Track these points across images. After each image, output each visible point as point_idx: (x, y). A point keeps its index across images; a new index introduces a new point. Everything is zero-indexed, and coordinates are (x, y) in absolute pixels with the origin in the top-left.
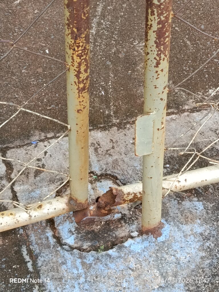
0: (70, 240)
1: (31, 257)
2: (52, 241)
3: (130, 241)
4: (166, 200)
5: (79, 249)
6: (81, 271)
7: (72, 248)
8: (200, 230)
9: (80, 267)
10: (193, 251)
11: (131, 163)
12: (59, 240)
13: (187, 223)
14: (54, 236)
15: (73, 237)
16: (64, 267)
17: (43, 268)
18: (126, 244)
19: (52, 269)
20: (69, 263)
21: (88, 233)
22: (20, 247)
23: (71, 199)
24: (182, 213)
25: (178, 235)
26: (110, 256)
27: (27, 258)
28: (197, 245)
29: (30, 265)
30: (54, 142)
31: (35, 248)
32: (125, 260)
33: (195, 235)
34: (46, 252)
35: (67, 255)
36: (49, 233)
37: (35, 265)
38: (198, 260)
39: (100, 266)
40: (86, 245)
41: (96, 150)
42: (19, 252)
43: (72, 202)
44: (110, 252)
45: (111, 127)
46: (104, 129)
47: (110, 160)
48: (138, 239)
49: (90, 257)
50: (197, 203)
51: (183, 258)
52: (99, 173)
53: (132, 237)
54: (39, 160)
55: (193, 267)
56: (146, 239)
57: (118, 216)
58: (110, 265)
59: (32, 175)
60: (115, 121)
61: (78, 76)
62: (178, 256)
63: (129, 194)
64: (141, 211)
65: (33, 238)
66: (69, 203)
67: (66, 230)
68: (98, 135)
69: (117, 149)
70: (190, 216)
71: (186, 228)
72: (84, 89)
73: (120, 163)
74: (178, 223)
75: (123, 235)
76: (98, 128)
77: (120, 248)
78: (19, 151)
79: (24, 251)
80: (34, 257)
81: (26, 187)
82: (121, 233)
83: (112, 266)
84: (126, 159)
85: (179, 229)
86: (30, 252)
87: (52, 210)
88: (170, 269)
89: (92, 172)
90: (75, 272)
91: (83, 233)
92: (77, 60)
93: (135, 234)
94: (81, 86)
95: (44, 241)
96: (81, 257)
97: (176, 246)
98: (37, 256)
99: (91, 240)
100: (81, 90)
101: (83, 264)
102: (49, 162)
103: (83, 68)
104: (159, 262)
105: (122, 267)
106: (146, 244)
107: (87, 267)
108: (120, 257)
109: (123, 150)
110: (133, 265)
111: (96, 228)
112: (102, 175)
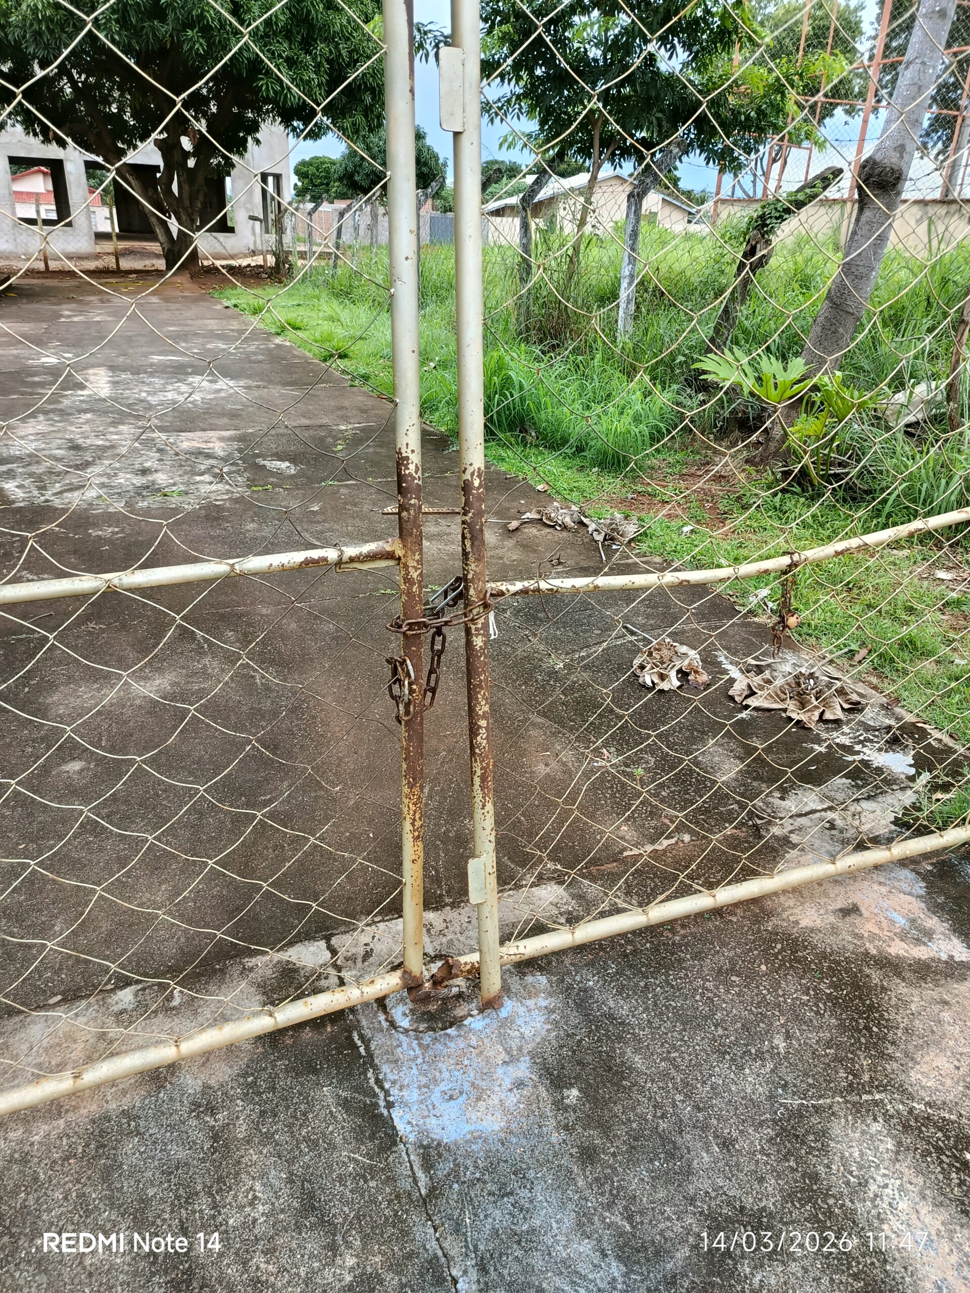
0: (405, 1023)
1: (363, 1042)
2: (385, 1025)
3: (470, 1019)
4: (506, 977)
5: (415, 1030)
6: (418, 1052)
7: (406, 1031)
8: (544, 1003)
9: (417, 1049)
10: (538, 1025)
11: (467, 942)
12: (393, 1024)
13: (530, 998)
14: (387, 1020)
15: (408, 1019)
16: (399, 1050)
17: (377, 1052)
18: (465, 1022)
19: (387, 1053)
20: (405, 1046)
21: (424, 1013)
22: (351, 1032)
23: (405, 972)
24: (525, 988)
25: (521, 1010)
26: (448, 1035)
27: (359, 1043)
28: (543, 1019)
29: (362, 1050)
30: (382, 926)
31: (368, 1033)
32: (466, 1038)
33: (539, 1009)
34: (380, 1035)
35: (402, 1037)
36: (382, 1017)
37: (367, 1049)
38: (544, 1033)
39: (438, 1046)
40: (422, 1027)
41: (428, 931)
42: (350, 1038)
43: (406, 976)
44: (449, 1031)
45: (444, 907)
46: (436, 909)
47: (444, 940)
48: (478, 1017)
49: (427, 1038)
50: (540, 978)
51: (527, 1032)
52: (433, 954)
53: (472, 1016)
54: (366, 945)
55: (538, 1040)
56: (488, 1016)
57: (455, 990)
58: (449, 1044)
59: (360, 960)
60: (448, 900)
61: (413, 824)
62: (522, 1030)
63: (466, 964)
64: (480, 989)
65: (364, 1023)
66: (403, 978)
67: (400, 1013)
68: (431, 916)
69: (451, 929)
70: (534, 991)
71: (530, 1003)
72: (418, 837)
73: (456, 943)
74: (520, 999)
75: (462, 1014)
76: (429, 909)
77: (459, 1027)
78: (344, 937)
79: (356, 1037)
80: (366, 1042)
81: (354, 972)
82: (459, 1012)
83: (452, 1045)
84: (461, 939)
85: (522, 1005)
86: (362, 1037)
87: (384, 986)
88: (514, 1044)
89: (425, 954)
90: (412, 1053)
91: (418, 1014)
92: (412, 807)
93: (475, 1012)
94: (416, 834)
95: (376, 1025)
96: (417, 1039)
97: (520, 1021)
98: (369, 1041)
99: (428, 1021)
100: (416, 839)
101: (420, 1045)
102: (378, 947)
103: (417, 817)
104: (502, 1038)
105: (462, 1046)
106: (487, 1021)
107: (425, 1048)
108: (459, 1036)
109: (458, 929)
110: (474, 1042)
111: (433, 1007)
112: (436, 956)
